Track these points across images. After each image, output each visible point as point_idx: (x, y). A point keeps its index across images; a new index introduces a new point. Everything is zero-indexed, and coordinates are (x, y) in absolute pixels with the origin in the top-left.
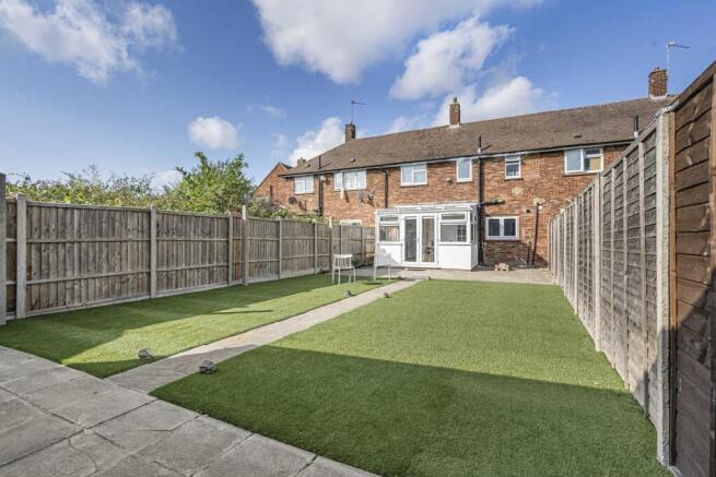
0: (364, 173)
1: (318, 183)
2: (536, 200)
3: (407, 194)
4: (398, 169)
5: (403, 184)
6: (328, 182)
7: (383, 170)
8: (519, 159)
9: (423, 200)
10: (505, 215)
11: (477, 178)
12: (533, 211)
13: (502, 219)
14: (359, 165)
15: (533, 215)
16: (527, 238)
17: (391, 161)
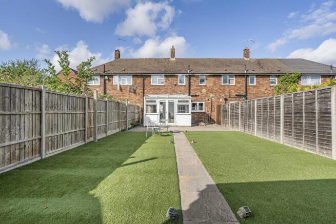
0: (132, 76)
1: (103, 80)
2: (211, 95)
3: (154, 89)
4: (150, 76)
5: (152, 84)
6: (109, 80)
7: (142, 76)
8: (205, 77)
9: (162, 93)
10: (200, 101)
11: (188, 84)
12: (210, 100)
13: (198, 103)
14: (128, 72)
15: (210, 101)
16: (208, 111)
17: (146, 72)
